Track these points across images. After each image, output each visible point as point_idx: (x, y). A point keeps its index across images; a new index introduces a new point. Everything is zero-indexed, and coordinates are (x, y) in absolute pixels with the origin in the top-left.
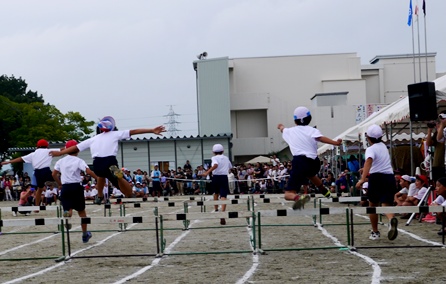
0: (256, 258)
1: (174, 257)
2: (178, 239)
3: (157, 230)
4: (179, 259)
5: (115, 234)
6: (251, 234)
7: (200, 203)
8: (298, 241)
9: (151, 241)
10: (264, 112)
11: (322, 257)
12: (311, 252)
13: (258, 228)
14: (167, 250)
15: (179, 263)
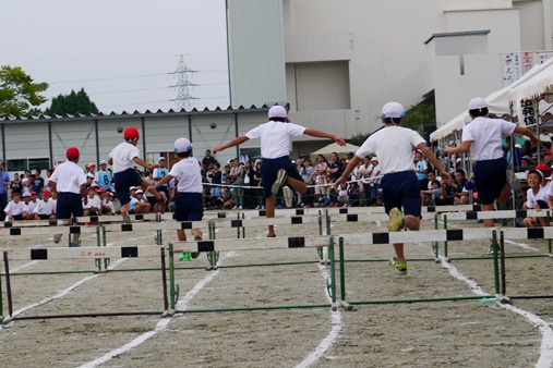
0: (336, 316)
1: (193, 316)
2: (199, 286)
3: (164, 269)
4: (202, 319)
5: (88, 278)
6: (326, 275)
7: (237, 223)
8: (407, 287)
9: (153, 290)
10: (344, 64)
11: (451, 314)
12: (432, 304)
13: (339, 264)
14: (182, 305)
15: (203, 326)
